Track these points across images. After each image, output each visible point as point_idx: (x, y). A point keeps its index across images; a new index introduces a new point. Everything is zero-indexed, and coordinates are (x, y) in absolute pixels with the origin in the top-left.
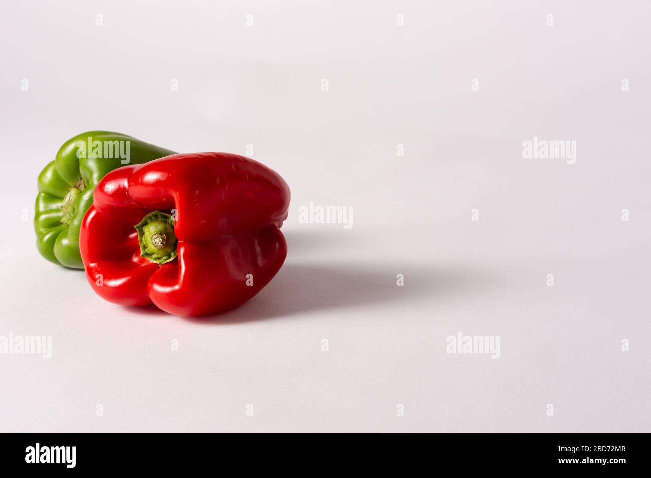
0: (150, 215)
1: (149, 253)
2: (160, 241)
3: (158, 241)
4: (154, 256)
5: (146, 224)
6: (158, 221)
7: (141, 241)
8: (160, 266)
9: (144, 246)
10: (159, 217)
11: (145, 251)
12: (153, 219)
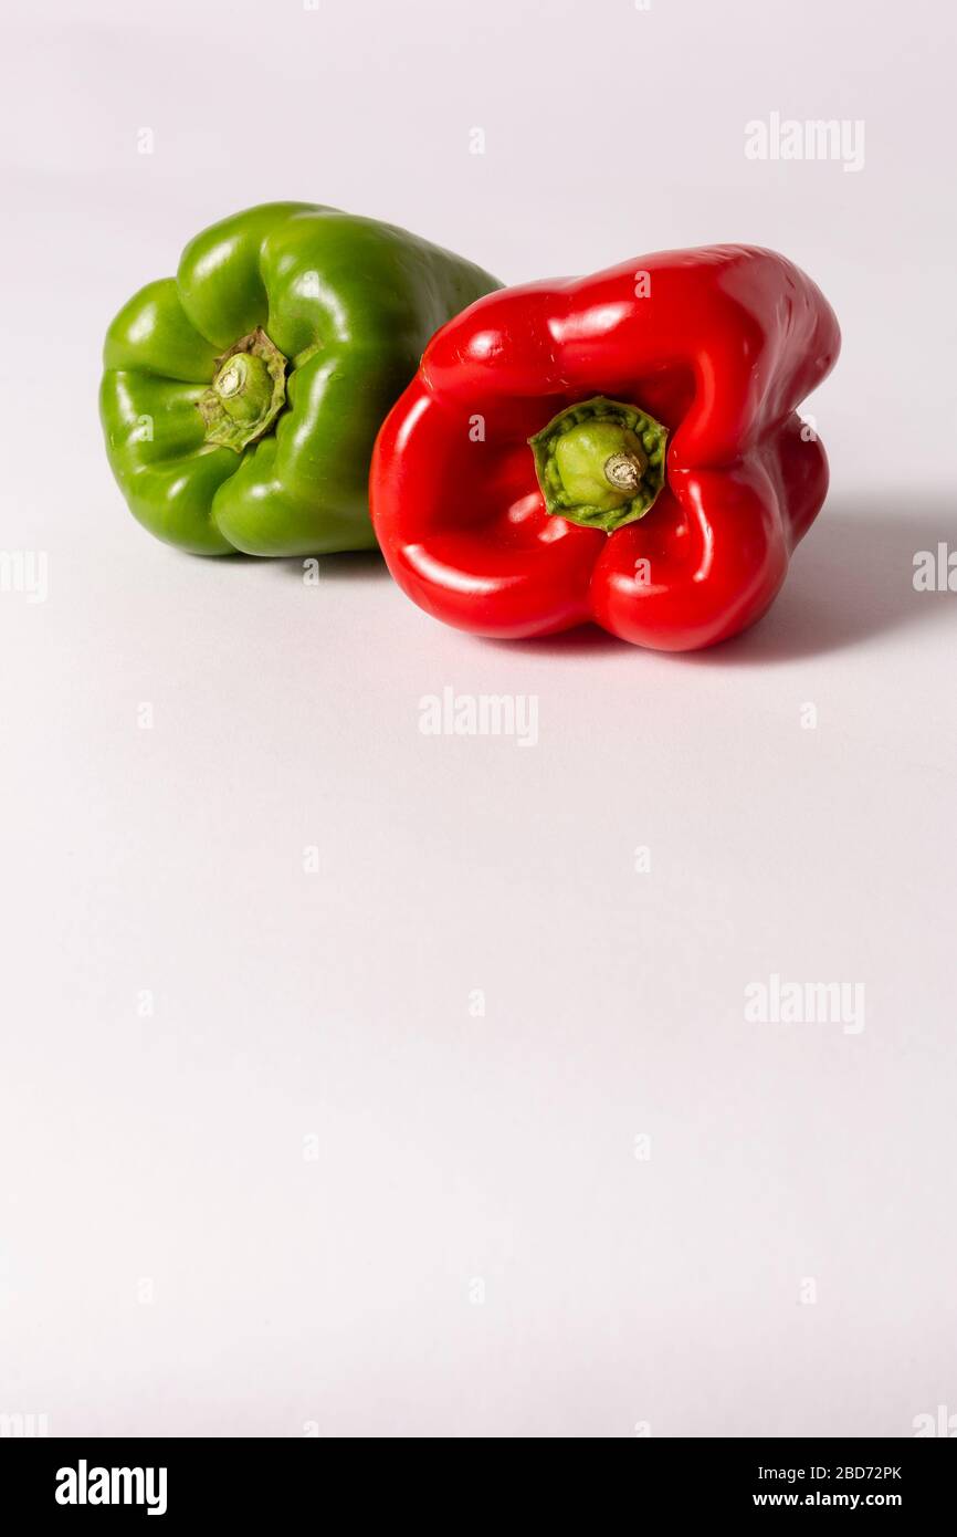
0: (573, 409)
1: (566, 503)
2: (631, 472)
3: (625, 473)
4: (581, 512)
5: (557, 433)
6: (595, 422)
7: (543, 475)
8: (609, 534)
9: (551, 486)
10: (598, 413)
11: (556, 499)
12: (579, 417)
